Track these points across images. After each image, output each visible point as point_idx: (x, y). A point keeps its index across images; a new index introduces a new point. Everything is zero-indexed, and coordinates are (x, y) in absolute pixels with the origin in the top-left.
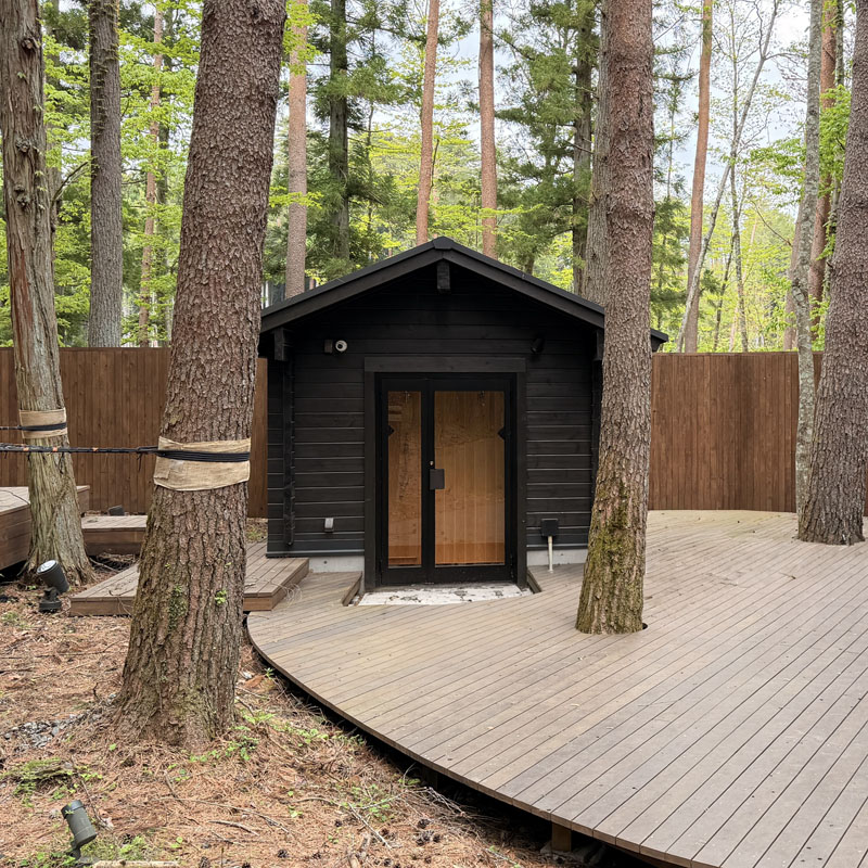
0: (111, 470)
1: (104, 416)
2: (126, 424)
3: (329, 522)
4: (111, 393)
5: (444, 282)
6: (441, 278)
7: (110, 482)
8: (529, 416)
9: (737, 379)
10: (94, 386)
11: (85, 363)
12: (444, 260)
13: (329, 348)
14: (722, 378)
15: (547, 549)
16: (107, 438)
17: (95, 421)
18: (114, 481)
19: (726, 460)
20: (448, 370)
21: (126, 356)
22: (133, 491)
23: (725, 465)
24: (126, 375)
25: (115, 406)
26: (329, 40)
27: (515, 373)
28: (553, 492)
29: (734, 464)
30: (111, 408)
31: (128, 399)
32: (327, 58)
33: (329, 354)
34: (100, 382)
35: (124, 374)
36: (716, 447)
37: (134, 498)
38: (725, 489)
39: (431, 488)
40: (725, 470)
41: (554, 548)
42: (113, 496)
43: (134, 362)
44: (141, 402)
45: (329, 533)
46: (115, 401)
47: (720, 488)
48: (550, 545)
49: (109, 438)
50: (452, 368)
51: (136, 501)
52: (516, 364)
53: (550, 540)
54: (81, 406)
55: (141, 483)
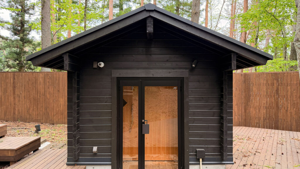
0: (44, 110)
1: (41, 93)
2: (48, 96)
3: (95, 149)
4: (43, 86)
5: (150, 29)
6: (148, 27)
7: (43, 114)
8: (190, 98)
9: (245, 81)
10: (38, 84)
11: (36, 77)
12: (150, 16)
13: (95, 66)
14: (239, 82)
15: (199, 164)
16: (42, 100)
17: (39, 95)
18: (44, 114)
19: (240, 109)
20: (151, 76)
21: (48, 74)
22: (50, 117)
23: (240, 111)
24: (48, 80)
25: (45, 90)
26: (119, 4)
27: (184, 77)
28: (201, 136)
29: (243, 111)
30: (43, 91)
31: (49, 88)
32: (118, 8)
33: (95, 68)
34: (40, 82)
35: (47, 80)
36: (237, 105)
37: (50, 119)
38: (240, 119)
39: (143, 133)
40: (240, 113)
41: (203, 164)
42: (44, 119)
43: (50, 76)
44: (53, 89)
45: (95, 154)
46: (45, 89)
47: (238, 119)
48: (201, 163)
49: (43, 100)
50: (153, 75)
51: (51, 120)
52: (183, 73)
53: (201, 160)
54: (34, 90)
55: (52, 115)
